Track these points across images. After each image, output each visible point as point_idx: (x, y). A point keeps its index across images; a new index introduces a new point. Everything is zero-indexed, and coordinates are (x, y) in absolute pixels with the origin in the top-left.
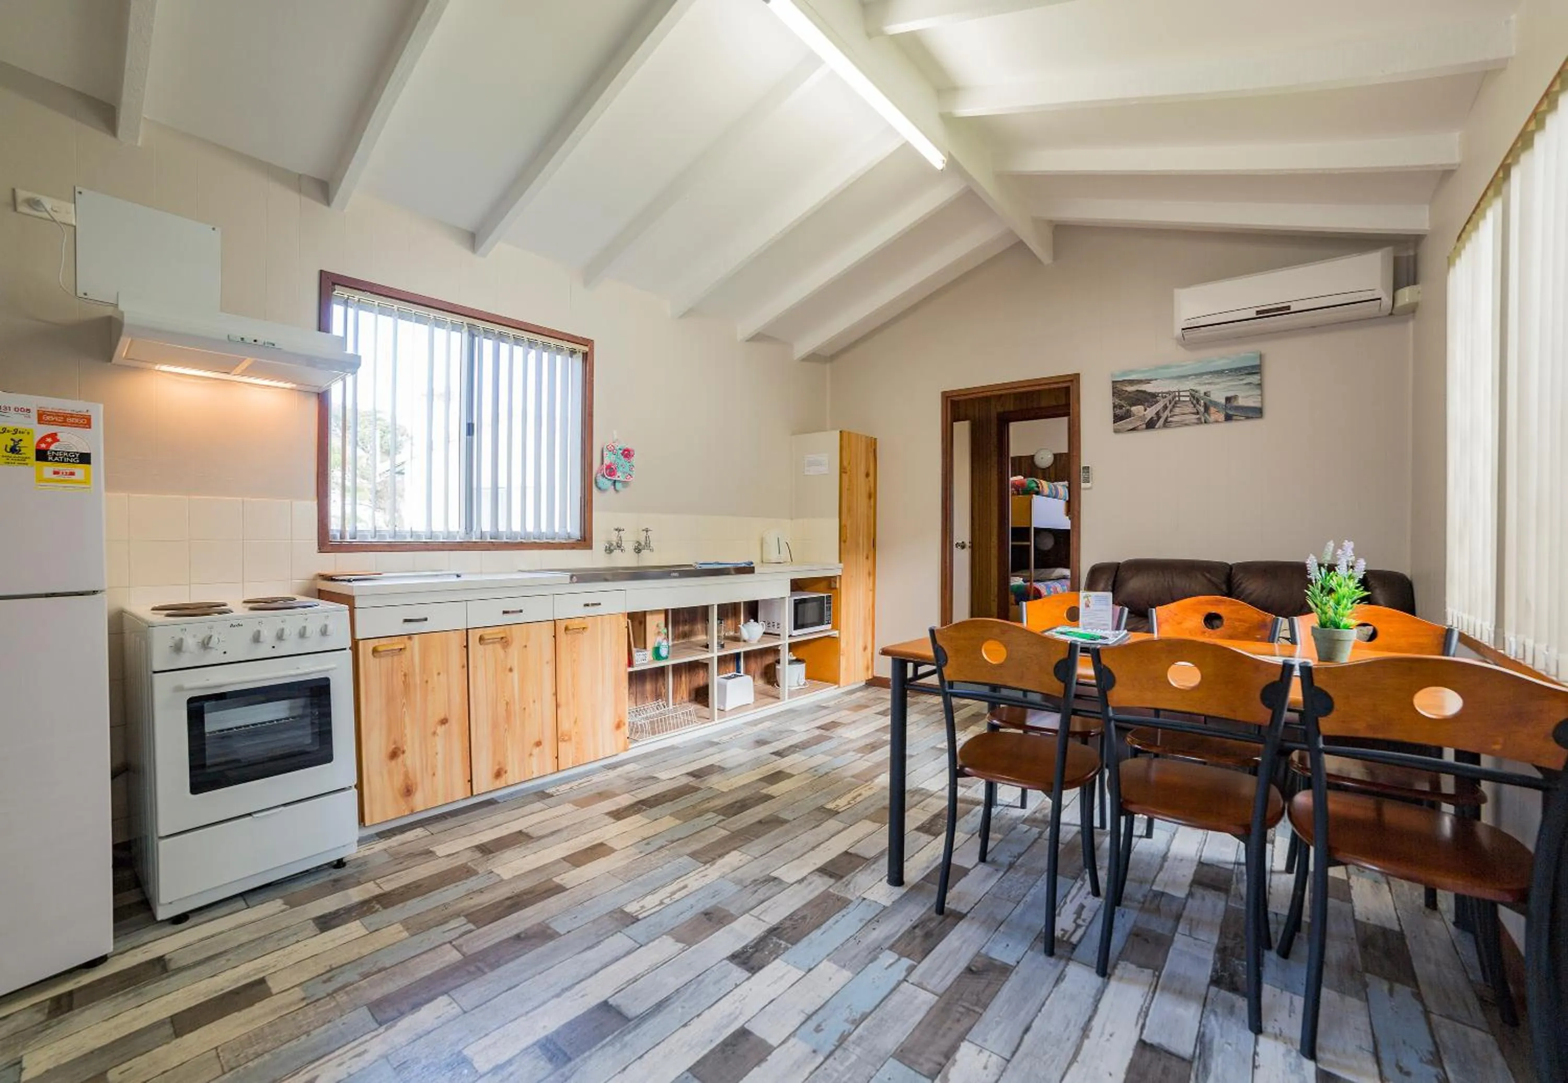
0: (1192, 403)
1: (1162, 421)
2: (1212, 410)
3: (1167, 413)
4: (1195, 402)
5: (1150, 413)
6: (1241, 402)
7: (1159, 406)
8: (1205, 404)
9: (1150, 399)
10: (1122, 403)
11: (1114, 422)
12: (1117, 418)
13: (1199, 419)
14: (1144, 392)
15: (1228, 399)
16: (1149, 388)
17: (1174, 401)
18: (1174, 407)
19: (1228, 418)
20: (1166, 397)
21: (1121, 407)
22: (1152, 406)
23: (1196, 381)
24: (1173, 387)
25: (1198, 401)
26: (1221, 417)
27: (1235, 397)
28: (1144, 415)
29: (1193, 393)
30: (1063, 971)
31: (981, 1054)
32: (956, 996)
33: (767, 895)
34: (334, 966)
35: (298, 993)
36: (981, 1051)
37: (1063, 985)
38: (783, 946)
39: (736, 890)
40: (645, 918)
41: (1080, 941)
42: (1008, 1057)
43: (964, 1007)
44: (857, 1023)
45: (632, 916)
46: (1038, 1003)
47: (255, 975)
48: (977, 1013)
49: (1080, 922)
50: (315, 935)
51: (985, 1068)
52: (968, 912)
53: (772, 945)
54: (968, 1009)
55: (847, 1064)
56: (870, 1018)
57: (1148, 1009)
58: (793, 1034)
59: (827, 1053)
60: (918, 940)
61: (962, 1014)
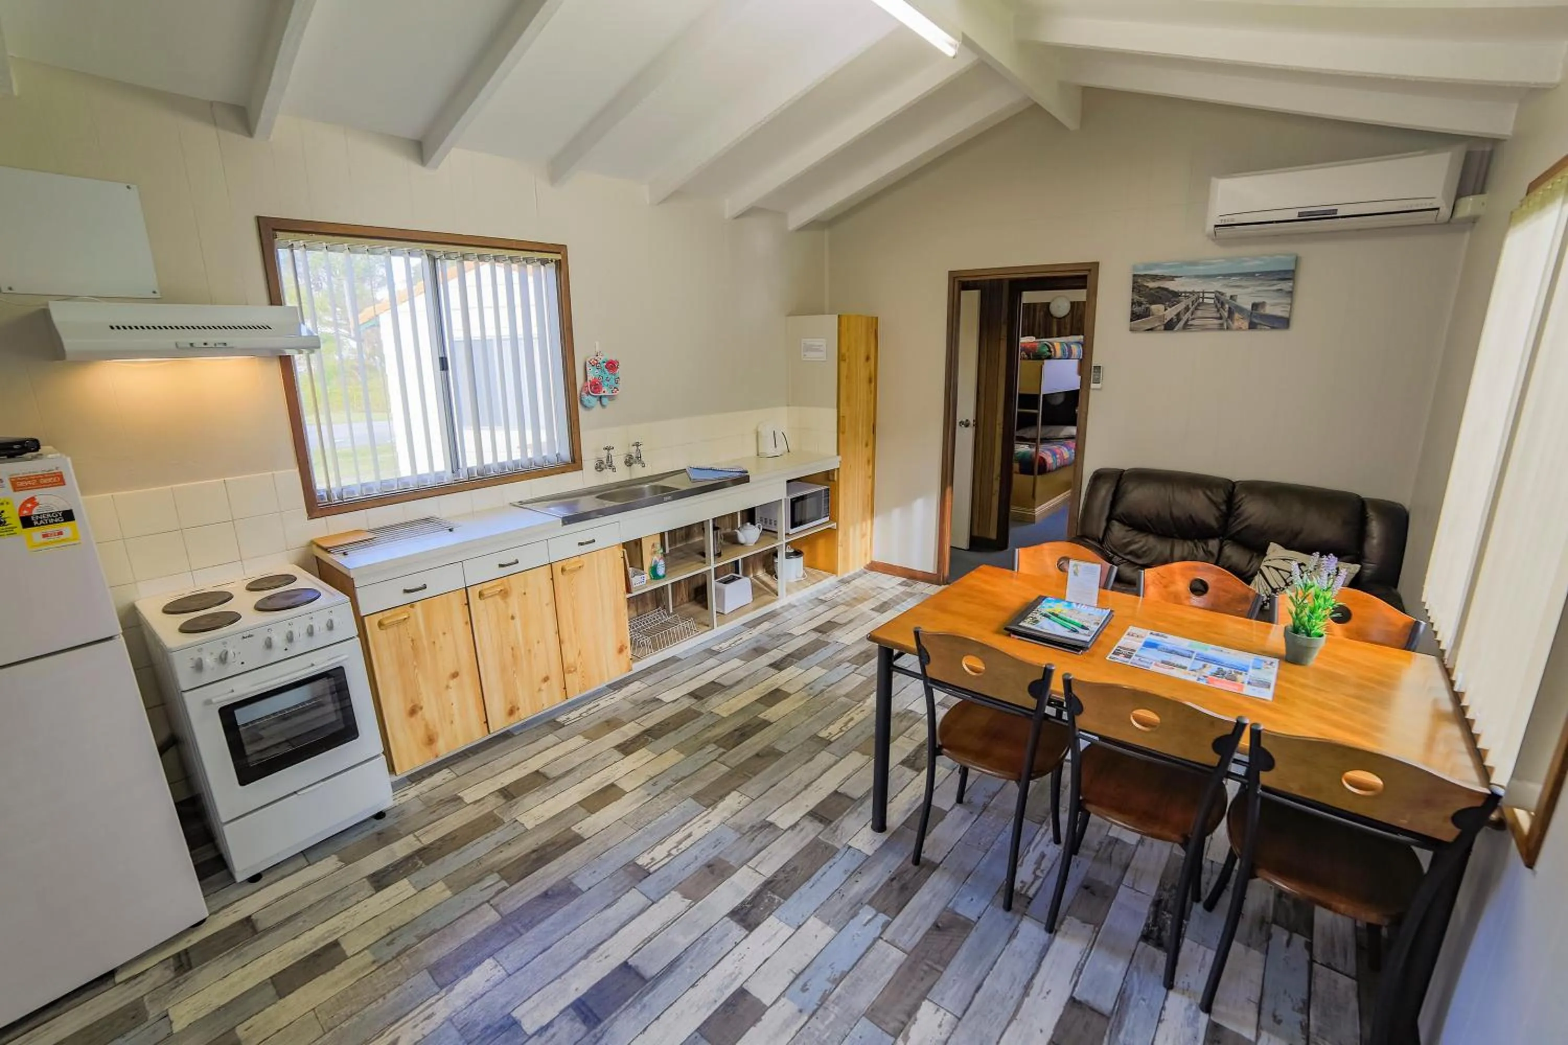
0: (1216, 306)
1: (1182, 323)
2: (1237, 316)
3: (1189, 314)
4: (1219, 305)
5: (1171, 313)
6: (1269, 310)
7: (1180, 307)
8: (1230, 308)
9: (1171, 297)
10: (1142, 299)
11: (1132, 320)
12: (1135, 316)
13: (1222, 325)
14: (1166, 289)
15: (1255, 306)
16: (1171, 285)
17: (1198, 302)
18: (1196, 309)
19: (1252, 326)
20: (1189, 297)
21: (1140, 304)
22: (1173, 306)
23: (1226, 282)
24: (1197, 286)
25: (1223, 304)
26: (1245, 324)
27: (1263, 304)
28: (1164, 315)
29: (1218, 294)
30: (1017, 927)
31: (938, 1013)
32: (923, 954)
33: (763, 844)
34: (393, 928)
35: (368, 957)
36: (938, 1010)
37: (1015, 942)
38: (776, 901)
39: (735, 838)
40: (656, 871)
41: (1035, 895)
42: (959, 1015)
43: (928, 965)
44: (837, 982)
45: (644, 870)
46: (992, 959)
47: (329, 937)
48: (937, 971)
49: (1038, 873)
50: (371, 896)
51: (940, 1026)
52: (941, 862)
53: (766, 901)
54: (932, 968)
55: (827, 1023)
56: (848, 977)
57: (1083, 965)
58: (782, 994)
59: (811, 1012)
60: (895, 893)
61: (925, 972)
